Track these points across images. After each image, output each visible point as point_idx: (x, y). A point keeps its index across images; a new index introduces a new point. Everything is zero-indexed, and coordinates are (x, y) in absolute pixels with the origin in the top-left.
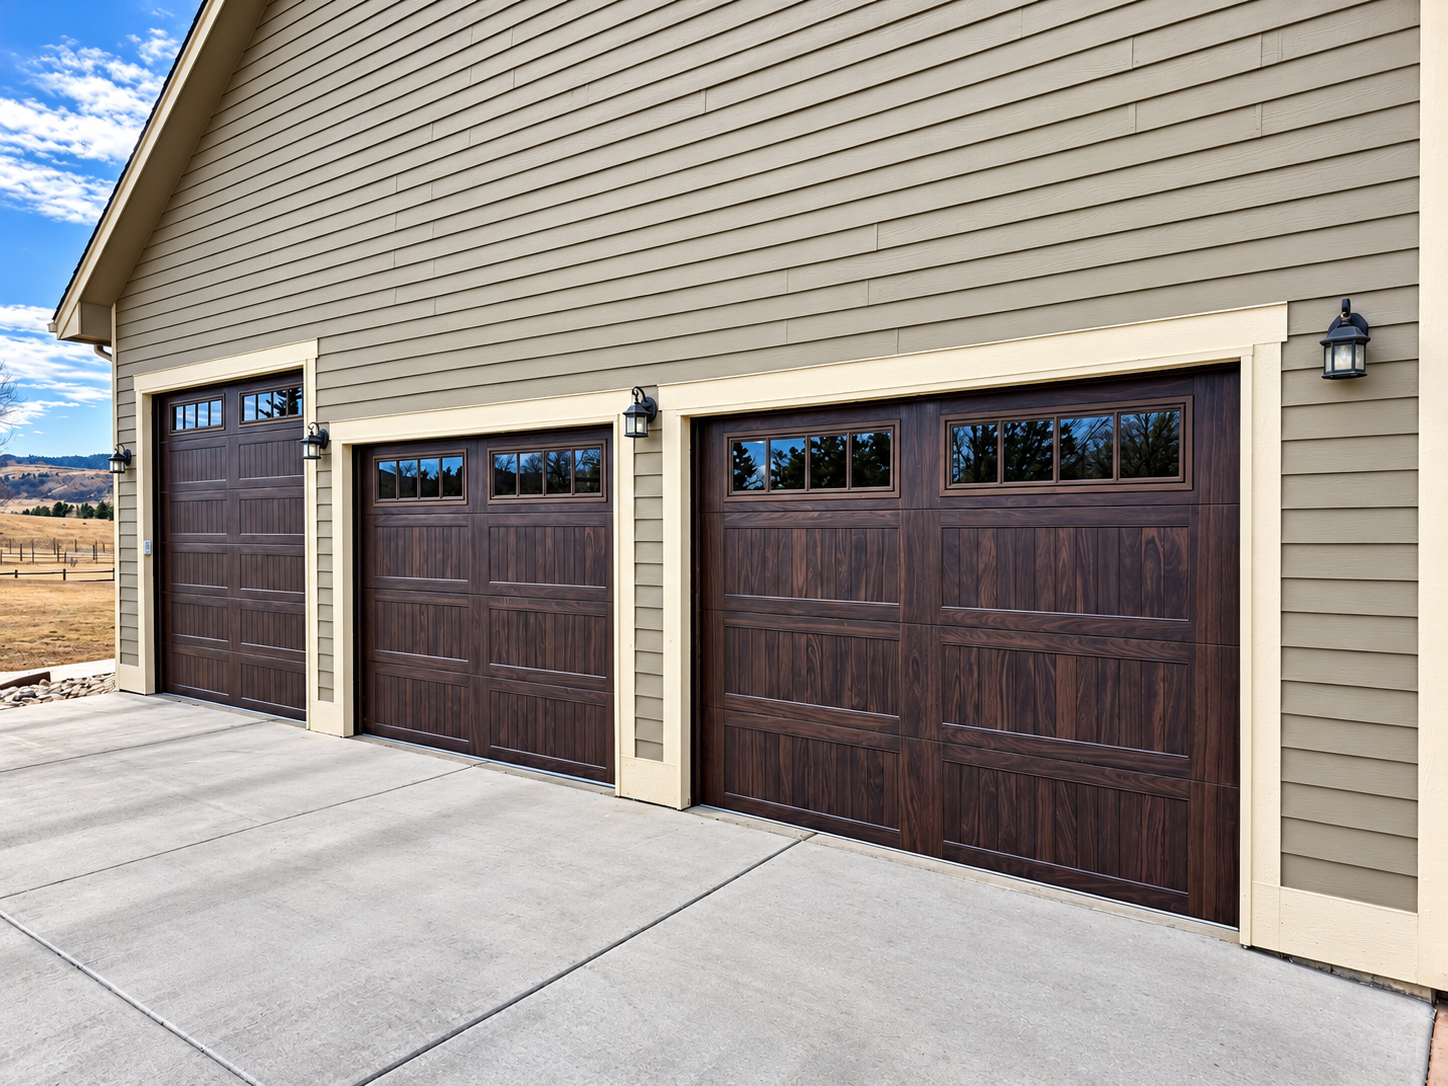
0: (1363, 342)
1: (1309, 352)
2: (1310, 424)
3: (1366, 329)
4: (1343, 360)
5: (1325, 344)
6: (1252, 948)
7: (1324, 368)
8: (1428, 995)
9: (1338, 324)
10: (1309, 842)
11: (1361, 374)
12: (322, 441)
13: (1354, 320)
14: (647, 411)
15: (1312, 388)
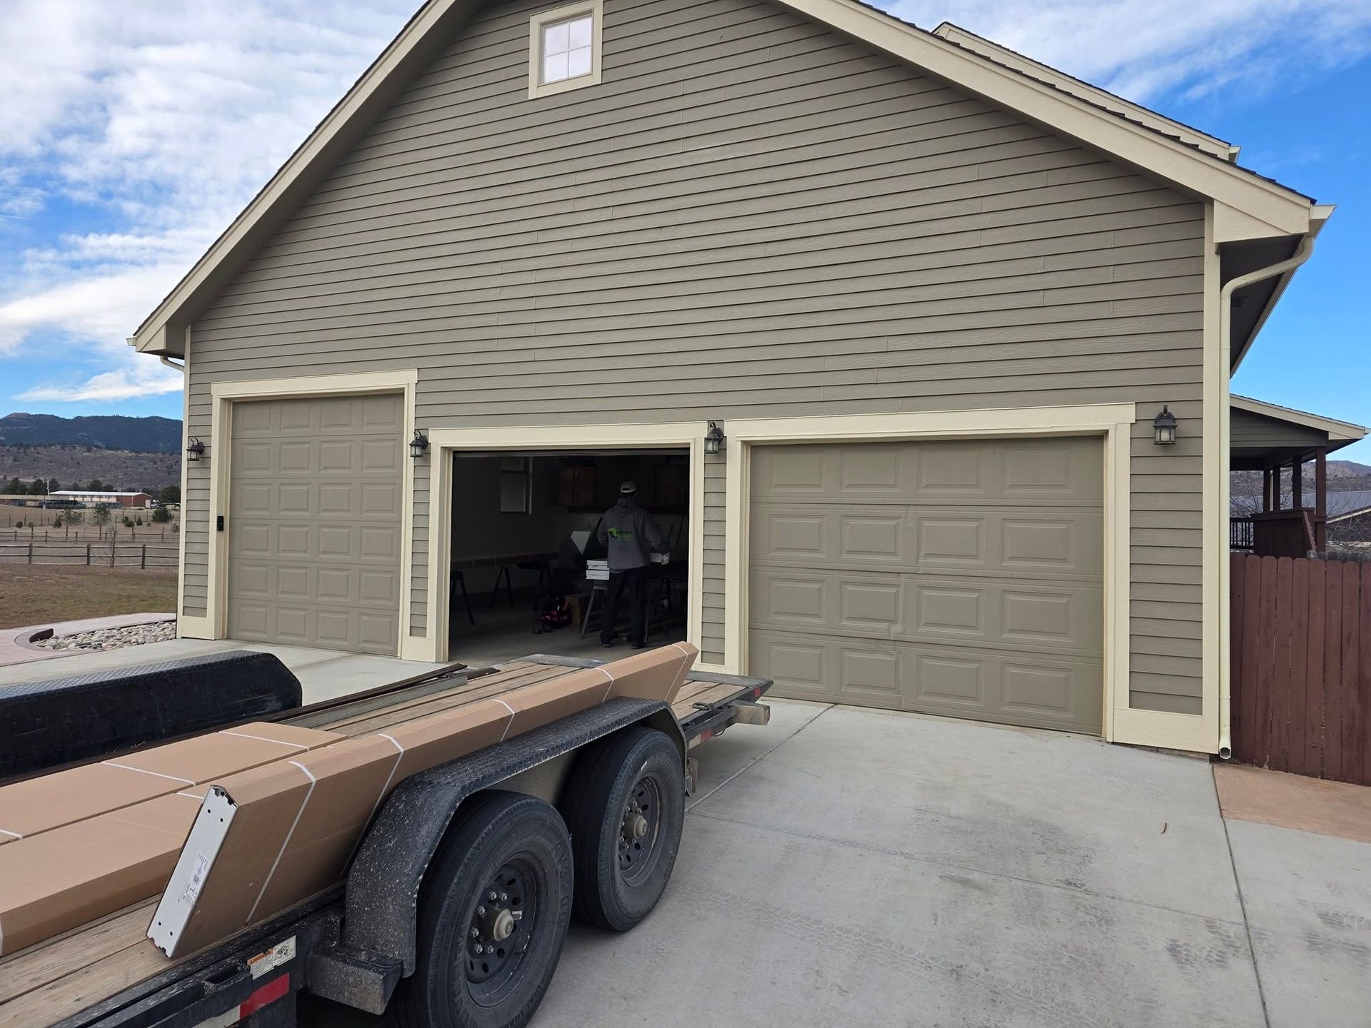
0: (1174, 427)
1: (1148, 428)
2: (1146, 466)
3: (1174, 420)
4: (1165, 436)
5: (1156, 427)
6: (1113, 743)
7: (1154, 438)
8: (1208, 757)
9: (1161, 417)
10: (1145, 684)
11: (1173, 444)
12: (422, 444)
13: (1170, 417)
14: (717, 437)
15: (1147, 448)
